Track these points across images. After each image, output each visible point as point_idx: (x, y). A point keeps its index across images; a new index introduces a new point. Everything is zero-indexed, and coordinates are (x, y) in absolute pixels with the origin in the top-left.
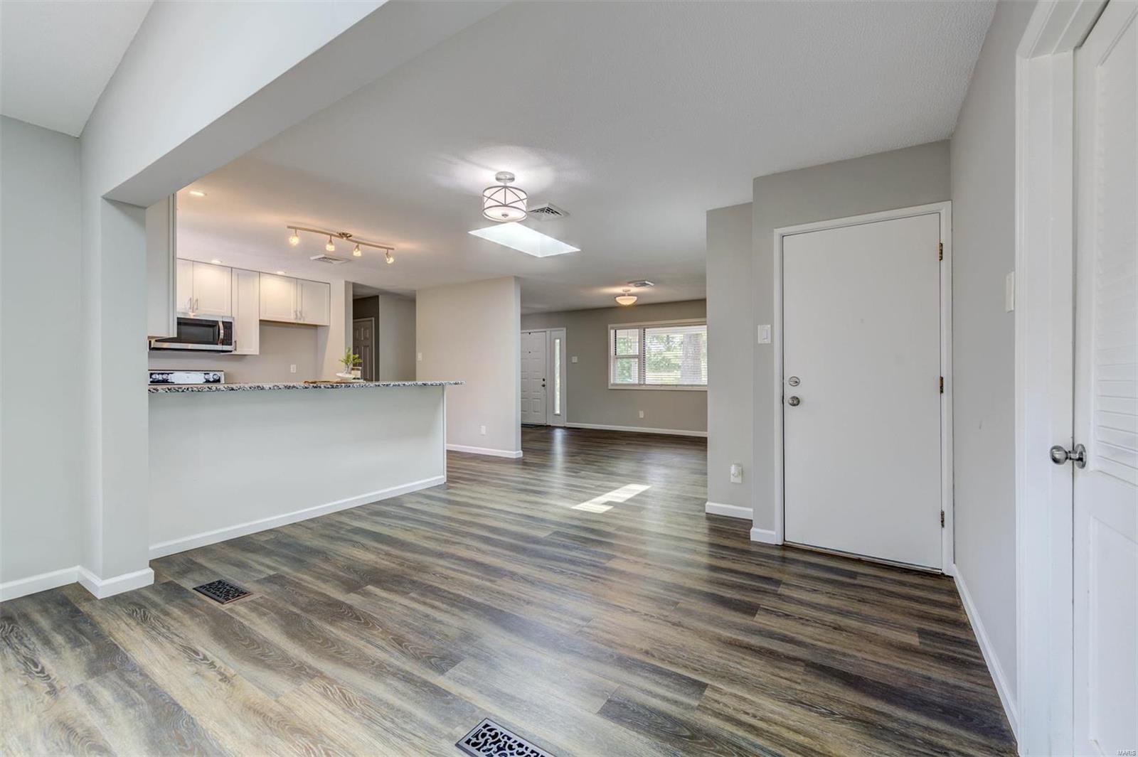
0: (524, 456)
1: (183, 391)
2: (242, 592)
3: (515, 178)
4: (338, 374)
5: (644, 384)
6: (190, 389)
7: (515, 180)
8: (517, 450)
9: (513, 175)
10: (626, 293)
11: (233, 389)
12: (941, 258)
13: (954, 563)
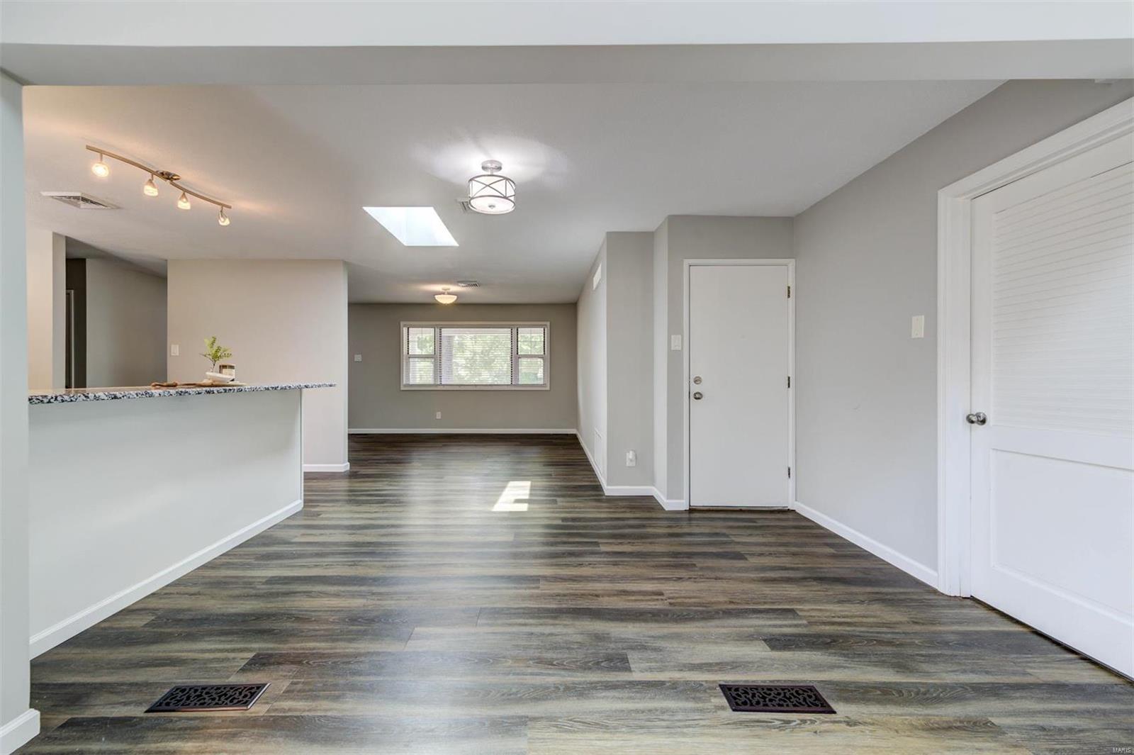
0: (351, 468)
1: (49, 402)
2: (258, 688)
3: (503, 167)
4: (208, 373)
5: (441, 385)
6: (59, 398)
7: (502, 170)
8: (344, 463)
9: (501, 164)
10: (446, 292)
11: (115, 397)
12: (789, 296)
13: (796, 500)
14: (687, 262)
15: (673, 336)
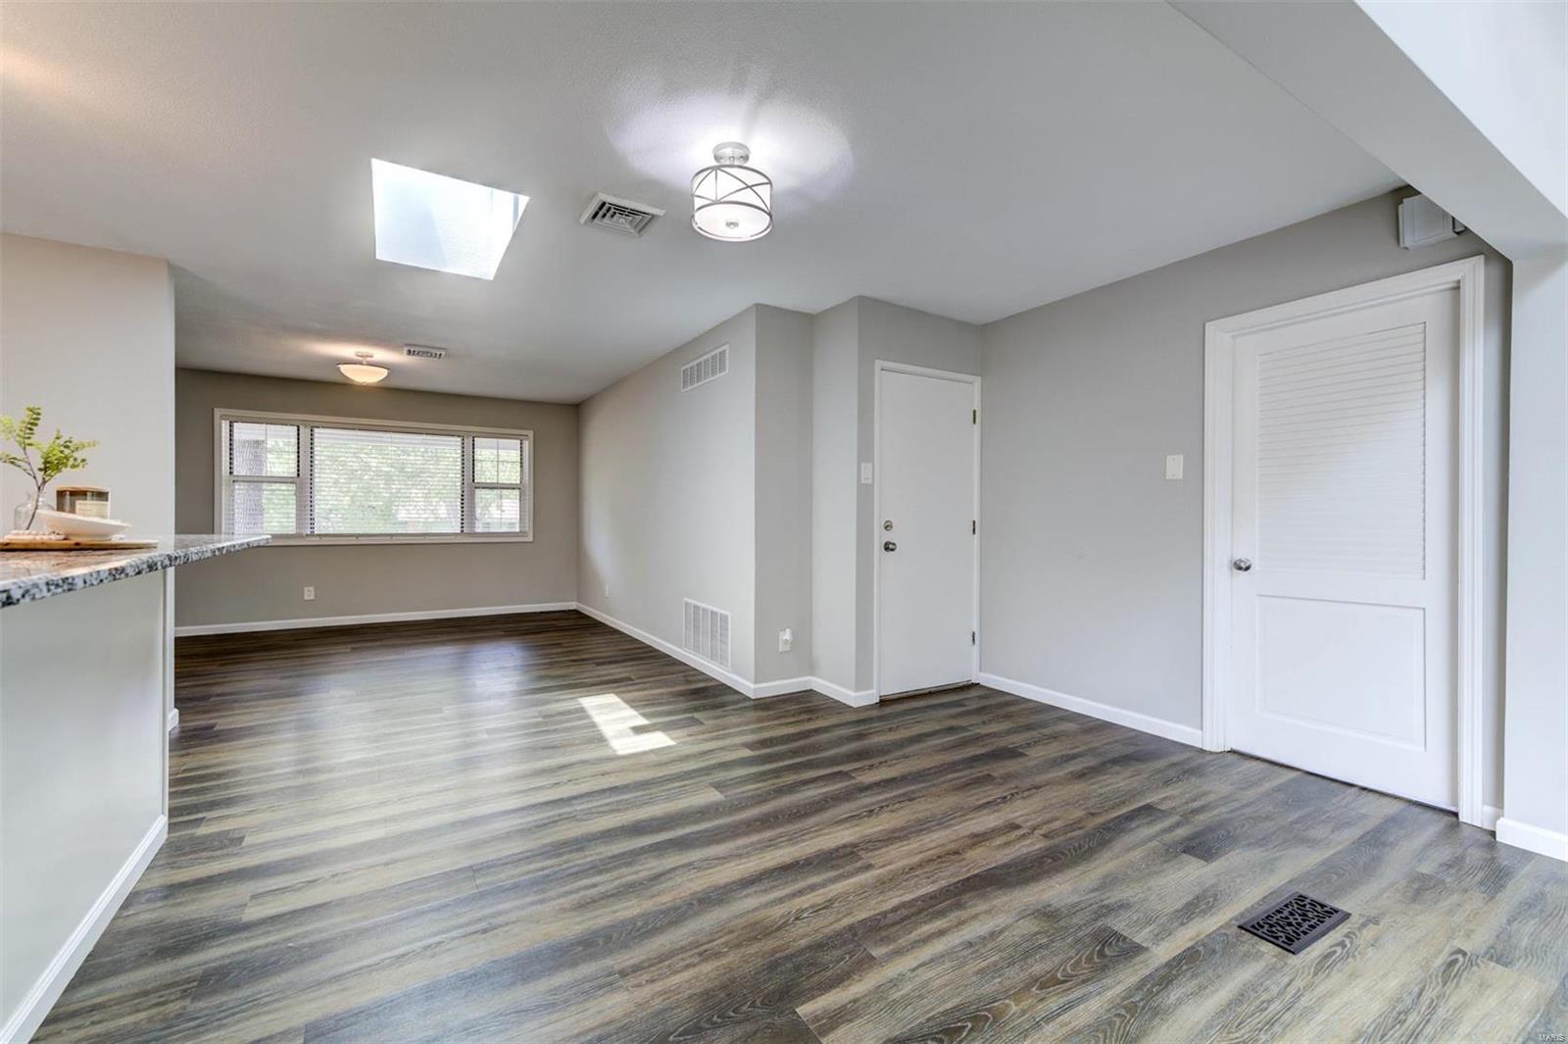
0: (182, 720)
5: (312, 534)
10: (364, 360)
12: (974, 421)
13: (980, 671)
14: (879, 364)
15: (863, 465)
